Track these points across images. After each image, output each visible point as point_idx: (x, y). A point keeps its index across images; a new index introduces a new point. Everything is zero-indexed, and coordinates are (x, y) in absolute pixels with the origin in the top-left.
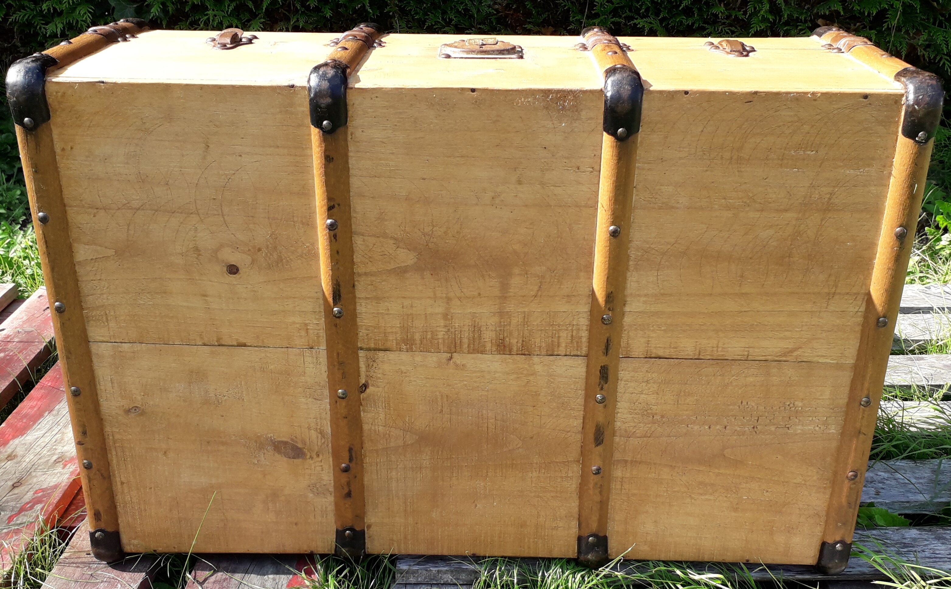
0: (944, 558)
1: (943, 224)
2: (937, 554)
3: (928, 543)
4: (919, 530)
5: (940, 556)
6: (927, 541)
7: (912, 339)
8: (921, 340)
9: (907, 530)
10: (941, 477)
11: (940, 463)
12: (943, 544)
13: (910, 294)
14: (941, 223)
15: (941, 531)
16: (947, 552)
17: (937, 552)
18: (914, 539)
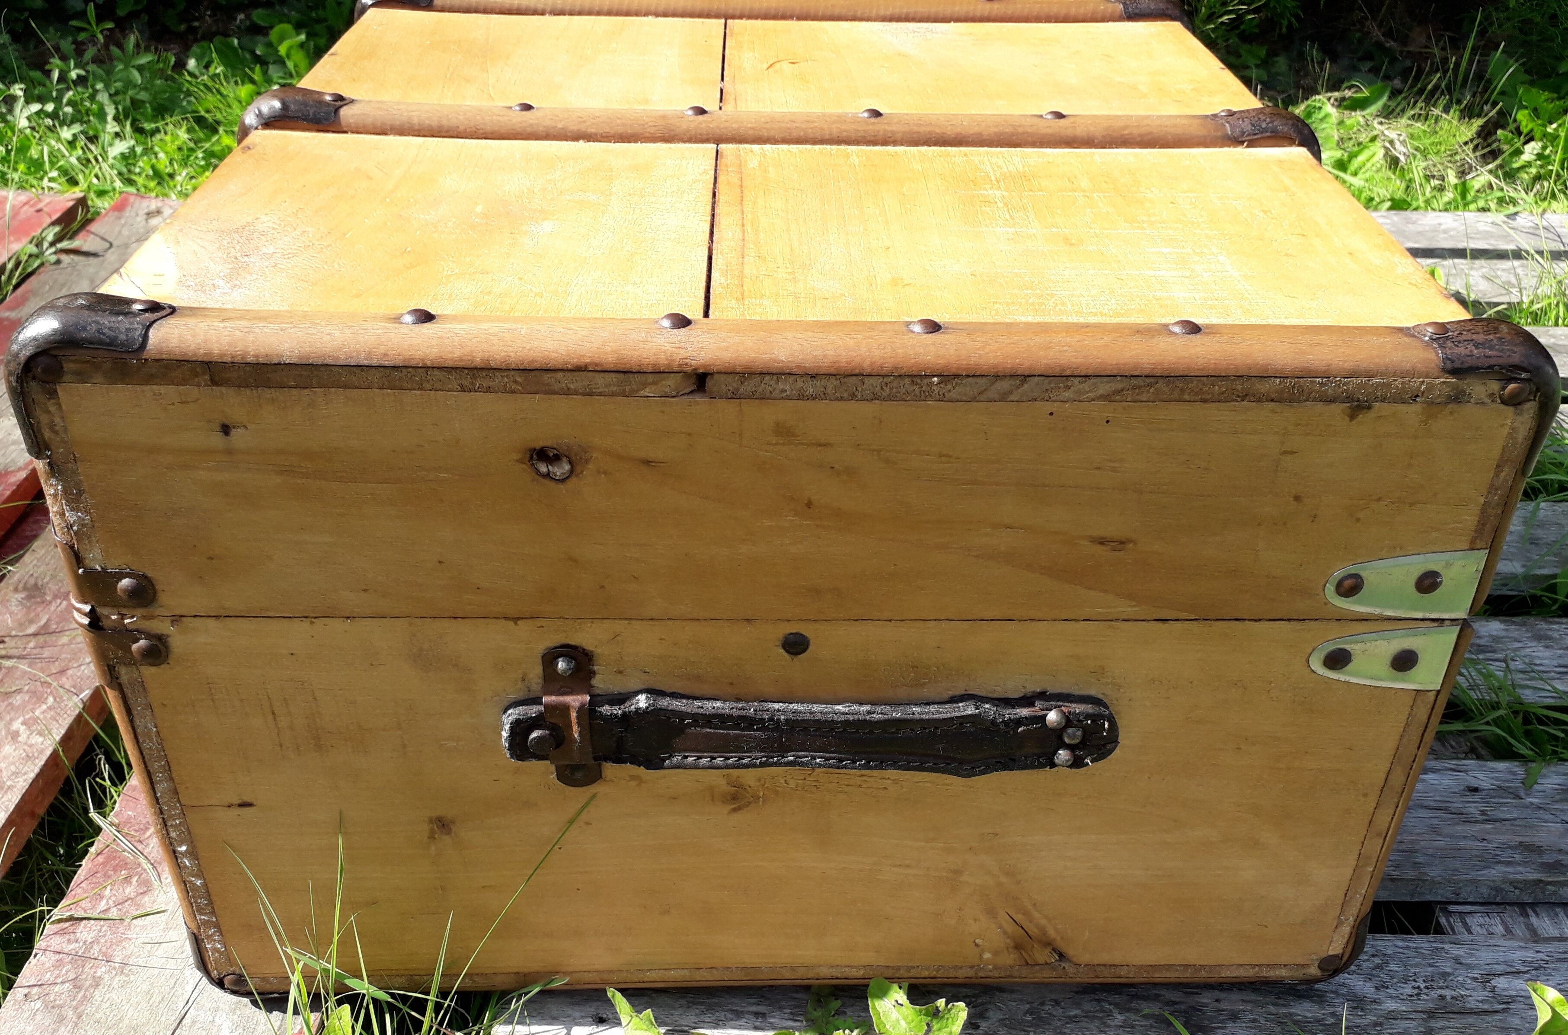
0: (1550, 672)
1: (1527, 126)
2: (1536, 665)
3: (1519, 645)
4: (1502, 622)
5: (1541, 668)
6: (1519, 642)
7: (1487, 300)
8: (1503, 303)
9: (1484, 623)
10: (1540, 533)
11: (1537, 508)
12: (1547, 647)
13: (1481, 229)
14: (1524, 123)
15: (1543, 625)
16: (1555, 663)
17: (1538, 662)
18: (1496, 639)
